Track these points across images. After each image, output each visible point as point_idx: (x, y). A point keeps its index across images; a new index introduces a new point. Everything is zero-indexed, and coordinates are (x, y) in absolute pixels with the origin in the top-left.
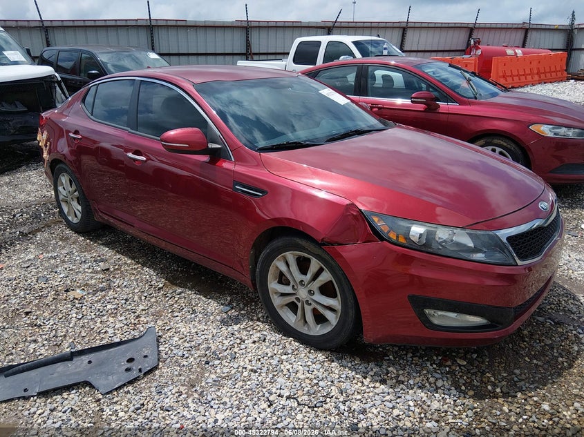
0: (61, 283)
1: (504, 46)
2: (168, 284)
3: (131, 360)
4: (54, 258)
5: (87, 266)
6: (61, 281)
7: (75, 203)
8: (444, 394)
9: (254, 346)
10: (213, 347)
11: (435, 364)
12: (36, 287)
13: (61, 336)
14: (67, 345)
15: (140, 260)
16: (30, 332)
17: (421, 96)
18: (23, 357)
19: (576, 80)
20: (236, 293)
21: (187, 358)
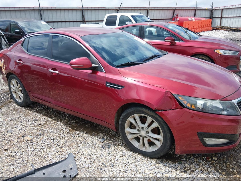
0: (19, 133)
1: (187, 17)
2: (71, 129)
3: (64, 171)
4: (13, 120)
5: (30, 123)
6: (19, 132)
7: (20, 93)
8: (213, 175)
9: (121, 159)
10: (102, 161)
11: (204, 161)
12: (7, 135)
13: (26, 161)
14: (30, 165)
15: (55, 119)
16: (9, 160)
17: (169, 39)
18: (8, 174)
19: (216, 30)
20: (104, 132)
21: (91, 167)
